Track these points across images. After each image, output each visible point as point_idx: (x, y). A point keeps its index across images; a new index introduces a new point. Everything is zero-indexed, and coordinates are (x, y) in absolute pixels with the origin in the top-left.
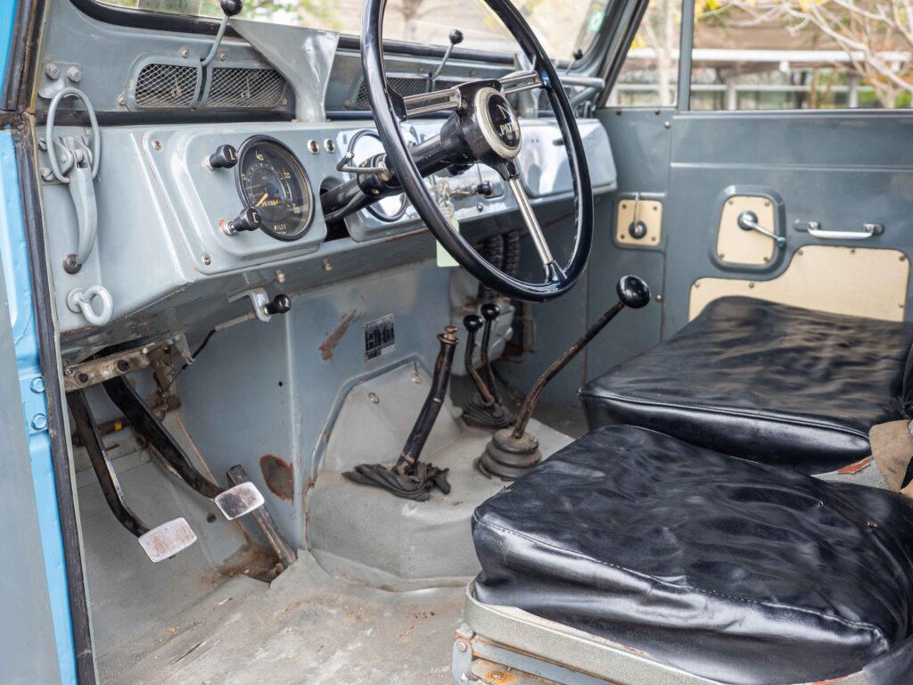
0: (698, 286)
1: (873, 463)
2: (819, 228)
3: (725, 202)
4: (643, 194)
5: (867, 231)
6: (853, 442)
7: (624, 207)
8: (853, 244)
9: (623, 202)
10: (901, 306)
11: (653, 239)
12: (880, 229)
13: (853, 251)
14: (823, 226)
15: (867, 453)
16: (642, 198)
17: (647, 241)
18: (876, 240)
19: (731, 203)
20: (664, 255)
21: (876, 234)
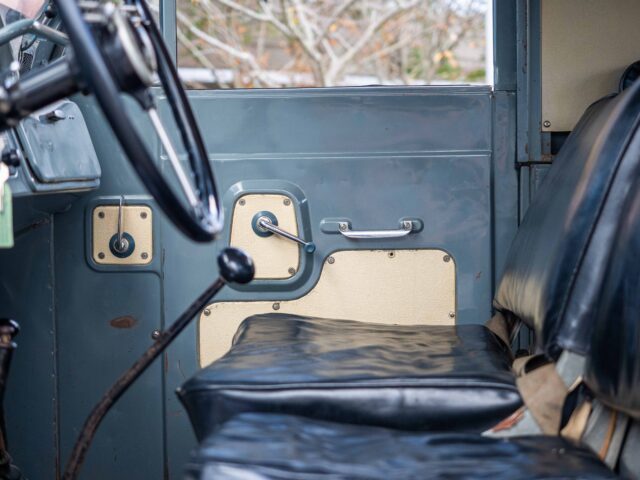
0: (207, 314)
1: (527, 414)
2: (350, 228)
3: (235, 203)
4: (127, 197)
5: (404, 228)
6: (503, 396)
7: (101, 215)
8: (390, 245)
9: (99, 209)
10: (452, 316)
11: (144, 256)
12: (418, 227)
13: (392, 254)
14: (353, 226)
15: (520, 404)
16: (126, 204)
17: (135, 259)
18: (414, 239)
19: (243, 203)
20: (160, 275)
21: (414, 232)
